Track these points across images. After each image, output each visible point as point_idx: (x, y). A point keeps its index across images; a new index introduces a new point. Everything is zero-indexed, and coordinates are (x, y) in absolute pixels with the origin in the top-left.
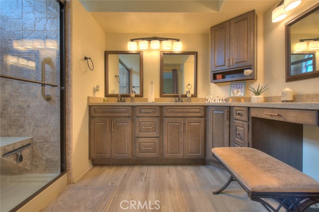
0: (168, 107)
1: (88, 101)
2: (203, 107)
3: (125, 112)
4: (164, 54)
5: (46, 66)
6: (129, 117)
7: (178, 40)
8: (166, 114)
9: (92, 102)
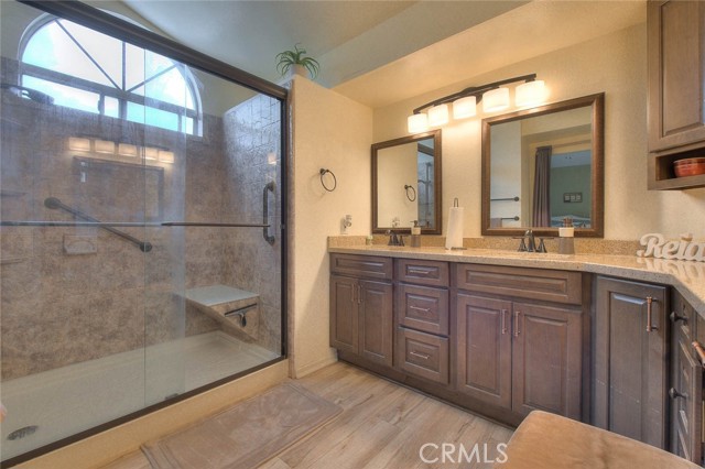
0: (467, 267)
1: (328, 244)
2: (580, 275)
3: (381, 269)
4: (491, 124)
5: (270, 193)
6: (387, 280)
7: (530, 78)
8: (462, 282)
9: (335, 246)
